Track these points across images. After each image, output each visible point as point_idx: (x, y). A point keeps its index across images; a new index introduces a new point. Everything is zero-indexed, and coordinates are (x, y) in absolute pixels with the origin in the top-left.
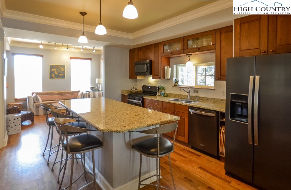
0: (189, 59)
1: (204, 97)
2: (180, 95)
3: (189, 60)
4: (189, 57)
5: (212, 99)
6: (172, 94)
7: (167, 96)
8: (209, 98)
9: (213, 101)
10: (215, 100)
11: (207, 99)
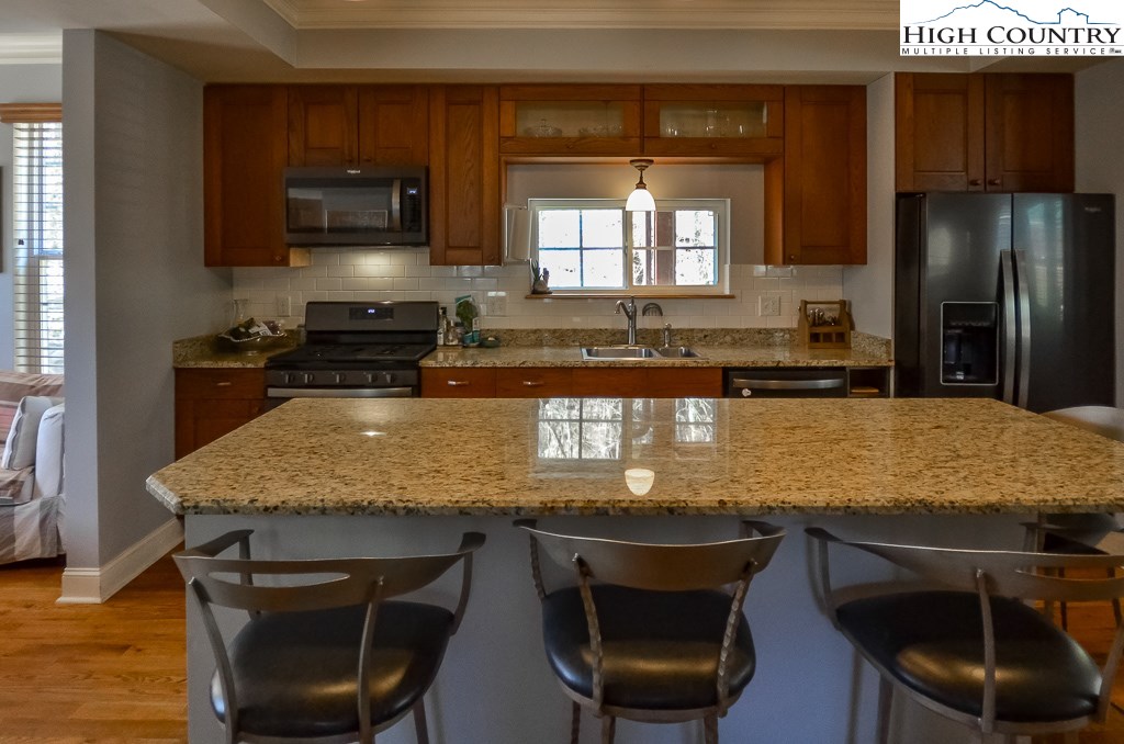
0: (641, 178)
1: (693, 330)
2: (575, 331)
3: (641, 182)
4: (642, 170)
5: (727, 332)
6: (522, 331)
7: (496, 345)
8: (714, 331)
9: (728, 339)
10: (737, 336)
11: (705, 336)
